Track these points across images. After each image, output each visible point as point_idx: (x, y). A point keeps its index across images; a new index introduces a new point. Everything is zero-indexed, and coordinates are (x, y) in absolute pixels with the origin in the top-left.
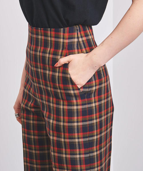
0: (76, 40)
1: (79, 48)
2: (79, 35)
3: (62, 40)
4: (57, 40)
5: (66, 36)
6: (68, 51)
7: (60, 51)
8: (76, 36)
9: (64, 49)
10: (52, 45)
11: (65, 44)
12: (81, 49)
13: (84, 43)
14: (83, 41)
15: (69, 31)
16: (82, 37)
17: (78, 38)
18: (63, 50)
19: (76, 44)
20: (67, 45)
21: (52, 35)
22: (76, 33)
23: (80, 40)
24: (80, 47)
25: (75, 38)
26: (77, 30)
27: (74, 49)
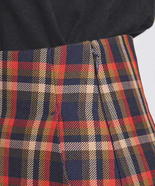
0: (90, 89)
1: (101, 115)
2: (102, 75)
3: (41, 88)
4: (25, 87)
5: (57, 72)
6: (61, 123)
7: (37, 123)
8: (91, 75)
9: (50, 117)
10: (9, 105)
11: (53, 100)
12: (107, 122)
13: (116, 103)
14: (113, 94)
15: (68, 56)
16: (109, 81)
17: (97, 82)
18: (44, 119)
19: (89, 101)
20: (60, 102)
21: (9, 73)
22: (91, 67)
23: (105, 89)
24: (104, 112)
25: (86, 84)
26: (95, 56)
27: (84, 119)
